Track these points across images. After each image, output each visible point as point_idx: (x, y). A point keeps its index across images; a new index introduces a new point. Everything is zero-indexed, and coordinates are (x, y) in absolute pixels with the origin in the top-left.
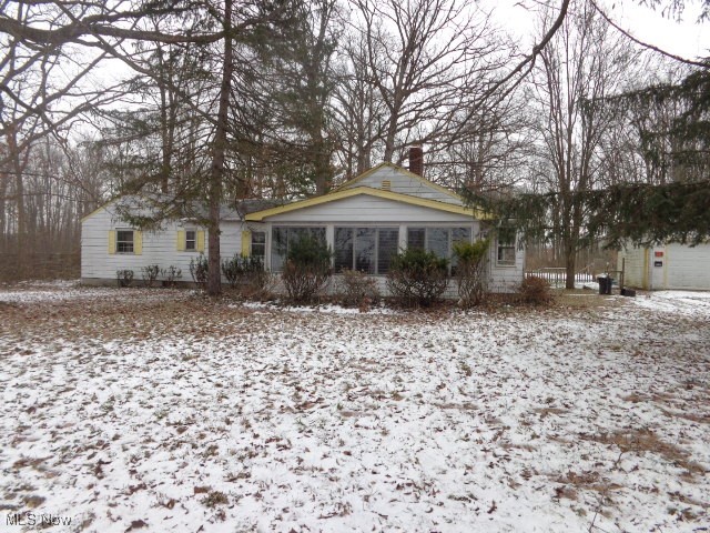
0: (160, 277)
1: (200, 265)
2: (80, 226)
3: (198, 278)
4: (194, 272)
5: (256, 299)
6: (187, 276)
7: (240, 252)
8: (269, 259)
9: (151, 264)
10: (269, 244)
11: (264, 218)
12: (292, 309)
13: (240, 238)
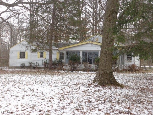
0: (33, 65)
1: (45, 62)
2: (9, 50)
3: (44, 66)
4: (43, 64)
5: (62, 70)
6: (41, 65)
7: (56, 58)
8: (65, 60)
9: (31, 62)
10: (65, 56)
11: (64, 49)
12: (71, 72)
13: (56, 54)
